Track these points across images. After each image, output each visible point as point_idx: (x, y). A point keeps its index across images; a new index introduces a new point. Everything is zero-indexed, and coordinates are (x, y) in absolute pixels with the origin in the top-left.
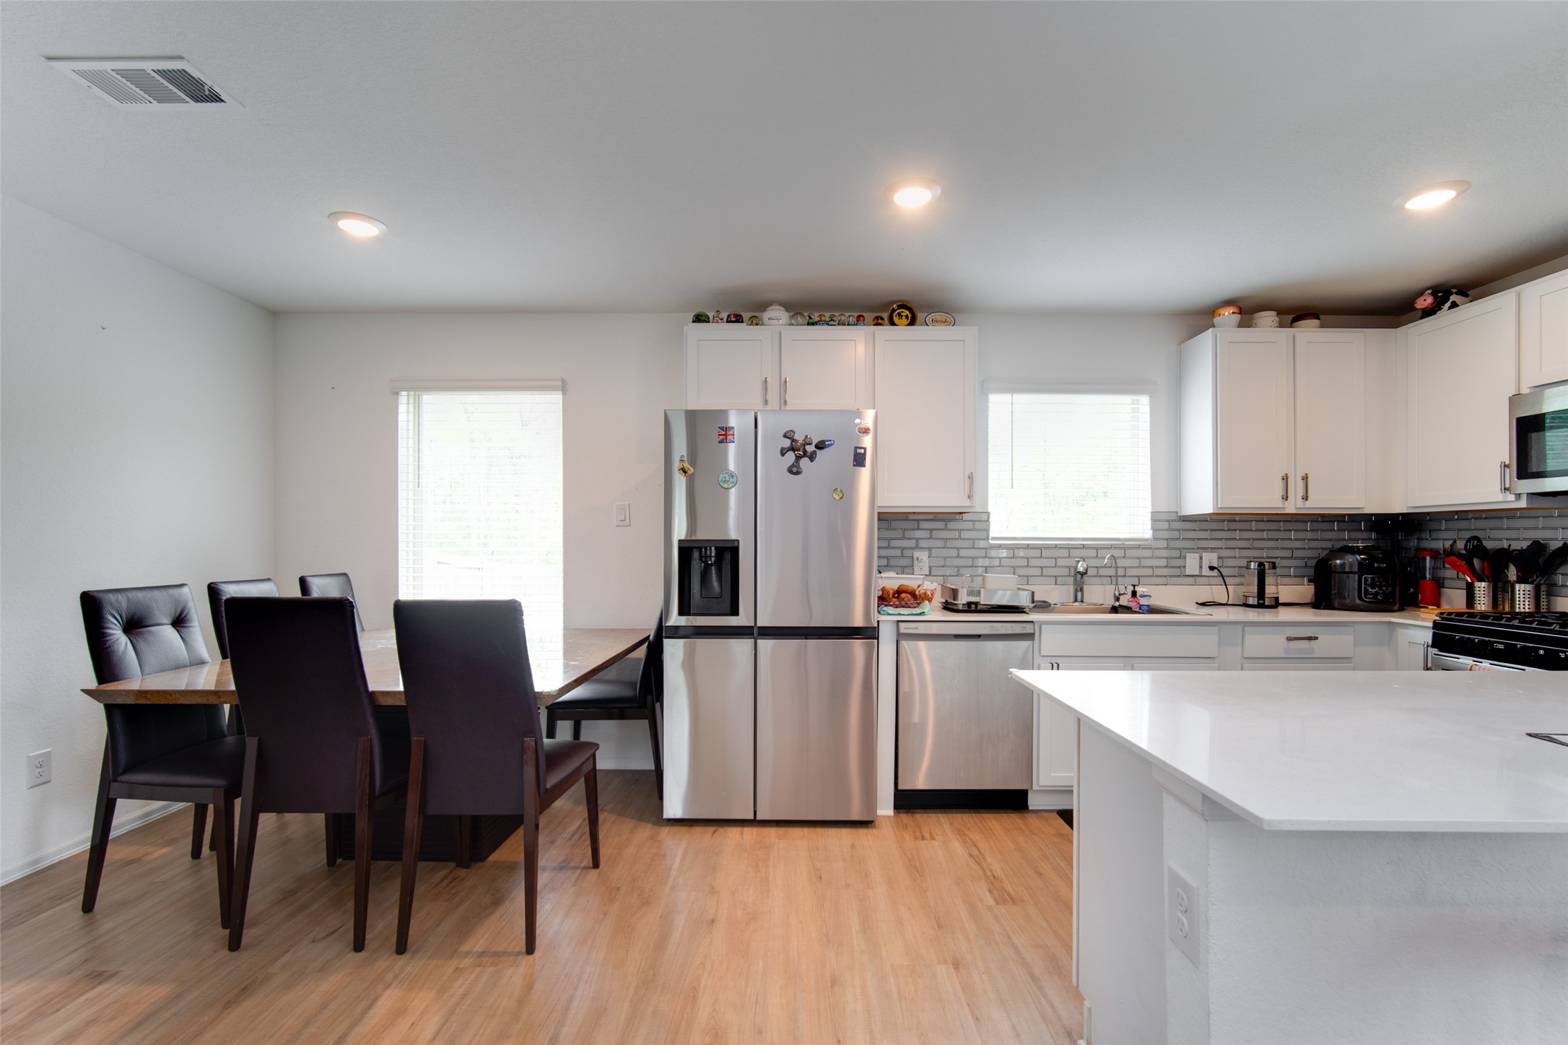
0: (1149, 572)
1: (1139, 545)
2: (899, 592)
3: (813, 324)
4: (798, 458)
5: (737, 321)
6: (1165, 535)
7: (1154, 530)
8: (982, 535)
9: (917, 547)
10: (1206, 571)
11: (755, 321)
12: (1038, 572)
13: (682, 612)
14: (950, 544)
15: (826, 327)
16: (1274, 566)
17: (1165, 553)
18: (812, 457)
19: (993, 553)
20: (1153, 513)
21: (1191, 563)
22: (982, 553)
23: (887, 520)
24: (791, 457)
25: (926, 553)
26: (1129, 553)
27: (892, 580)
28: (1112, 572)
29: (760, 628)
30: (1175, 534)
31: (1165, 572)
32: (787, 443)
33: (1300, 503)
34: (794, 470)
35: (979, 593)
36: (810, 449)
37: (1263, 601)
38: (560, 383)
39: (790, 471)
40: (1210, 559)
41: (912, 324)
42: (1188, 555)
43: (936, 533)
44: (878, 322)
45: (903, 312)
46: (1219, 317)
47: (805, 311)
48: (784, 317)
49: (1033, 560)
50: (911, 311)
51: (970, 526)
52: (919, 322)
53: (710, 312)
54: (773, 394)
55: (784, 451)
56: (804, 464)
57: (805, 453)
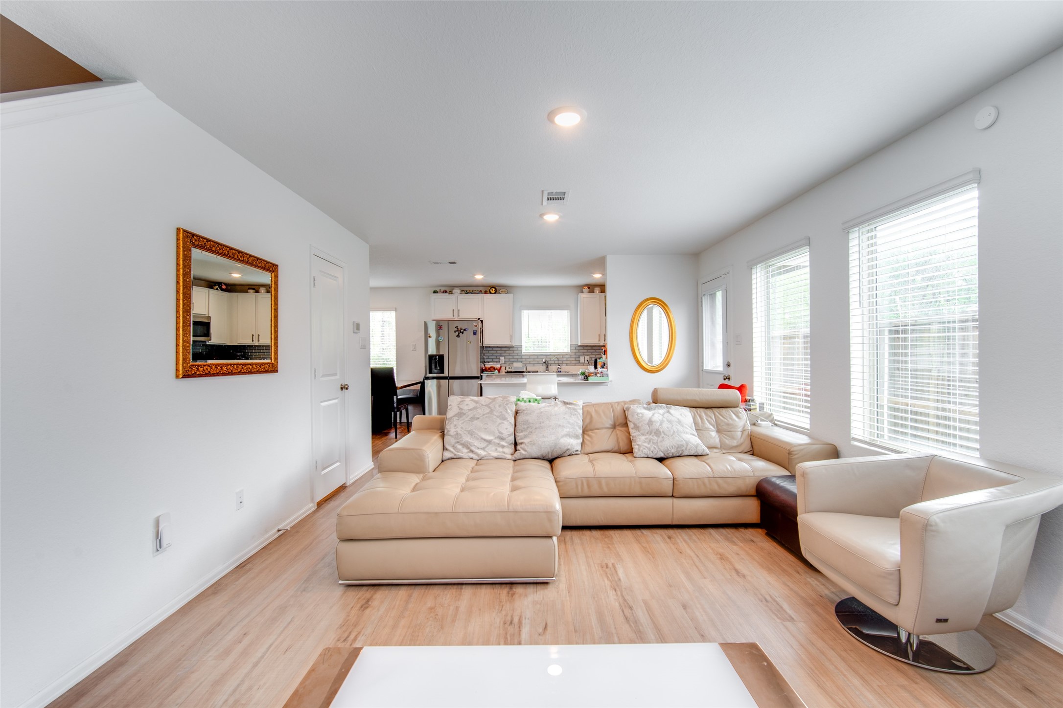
0: (569, 362)
1: (567, 354)
2: (490, 368)
3: (467, 293)
4: (459, 333)
5: (445, 293)
6: (574, 351)
7: (571, 350)
8: (520, 352)
9: (501, 356)
10: (586, 360)
11: (451, 293)
12: (537, 362)
13: (429, 373)
14: (511, 354)
15: (471, 294)
17: (574, 356)
18: (463, 333)
19: (523, 357)
20: (570, 345)
21: (582, 359)
22: (520, 357)
23: (483, 349)
24: (457, 333)
25: (504, 358)
26: (563, 356)
27: (489, 365)
28: (557, 362)
29: (450, 377)
30: (577, 351)
31: (574, 362)
32: (456, 329)
34: (458, 336)
35: (514, 368)
36: (462, 331)
38: (395, 309)
39: (457, 336)
40: (587, 358)
41: (495, 293)
42: (581, 357)
43: (507, 352)
44: (486, 293)
45: (493, 289)
46: (584, 290)
47: (465, 289)
48: (459, 291)
49: (535, 358)
50: (495, 288)
51: (516, 349)
52: (497, 292)
53: (438, 289)
54: (456, 313)
55: (455, 331)
56: (461, 334)
57: (461, 332)
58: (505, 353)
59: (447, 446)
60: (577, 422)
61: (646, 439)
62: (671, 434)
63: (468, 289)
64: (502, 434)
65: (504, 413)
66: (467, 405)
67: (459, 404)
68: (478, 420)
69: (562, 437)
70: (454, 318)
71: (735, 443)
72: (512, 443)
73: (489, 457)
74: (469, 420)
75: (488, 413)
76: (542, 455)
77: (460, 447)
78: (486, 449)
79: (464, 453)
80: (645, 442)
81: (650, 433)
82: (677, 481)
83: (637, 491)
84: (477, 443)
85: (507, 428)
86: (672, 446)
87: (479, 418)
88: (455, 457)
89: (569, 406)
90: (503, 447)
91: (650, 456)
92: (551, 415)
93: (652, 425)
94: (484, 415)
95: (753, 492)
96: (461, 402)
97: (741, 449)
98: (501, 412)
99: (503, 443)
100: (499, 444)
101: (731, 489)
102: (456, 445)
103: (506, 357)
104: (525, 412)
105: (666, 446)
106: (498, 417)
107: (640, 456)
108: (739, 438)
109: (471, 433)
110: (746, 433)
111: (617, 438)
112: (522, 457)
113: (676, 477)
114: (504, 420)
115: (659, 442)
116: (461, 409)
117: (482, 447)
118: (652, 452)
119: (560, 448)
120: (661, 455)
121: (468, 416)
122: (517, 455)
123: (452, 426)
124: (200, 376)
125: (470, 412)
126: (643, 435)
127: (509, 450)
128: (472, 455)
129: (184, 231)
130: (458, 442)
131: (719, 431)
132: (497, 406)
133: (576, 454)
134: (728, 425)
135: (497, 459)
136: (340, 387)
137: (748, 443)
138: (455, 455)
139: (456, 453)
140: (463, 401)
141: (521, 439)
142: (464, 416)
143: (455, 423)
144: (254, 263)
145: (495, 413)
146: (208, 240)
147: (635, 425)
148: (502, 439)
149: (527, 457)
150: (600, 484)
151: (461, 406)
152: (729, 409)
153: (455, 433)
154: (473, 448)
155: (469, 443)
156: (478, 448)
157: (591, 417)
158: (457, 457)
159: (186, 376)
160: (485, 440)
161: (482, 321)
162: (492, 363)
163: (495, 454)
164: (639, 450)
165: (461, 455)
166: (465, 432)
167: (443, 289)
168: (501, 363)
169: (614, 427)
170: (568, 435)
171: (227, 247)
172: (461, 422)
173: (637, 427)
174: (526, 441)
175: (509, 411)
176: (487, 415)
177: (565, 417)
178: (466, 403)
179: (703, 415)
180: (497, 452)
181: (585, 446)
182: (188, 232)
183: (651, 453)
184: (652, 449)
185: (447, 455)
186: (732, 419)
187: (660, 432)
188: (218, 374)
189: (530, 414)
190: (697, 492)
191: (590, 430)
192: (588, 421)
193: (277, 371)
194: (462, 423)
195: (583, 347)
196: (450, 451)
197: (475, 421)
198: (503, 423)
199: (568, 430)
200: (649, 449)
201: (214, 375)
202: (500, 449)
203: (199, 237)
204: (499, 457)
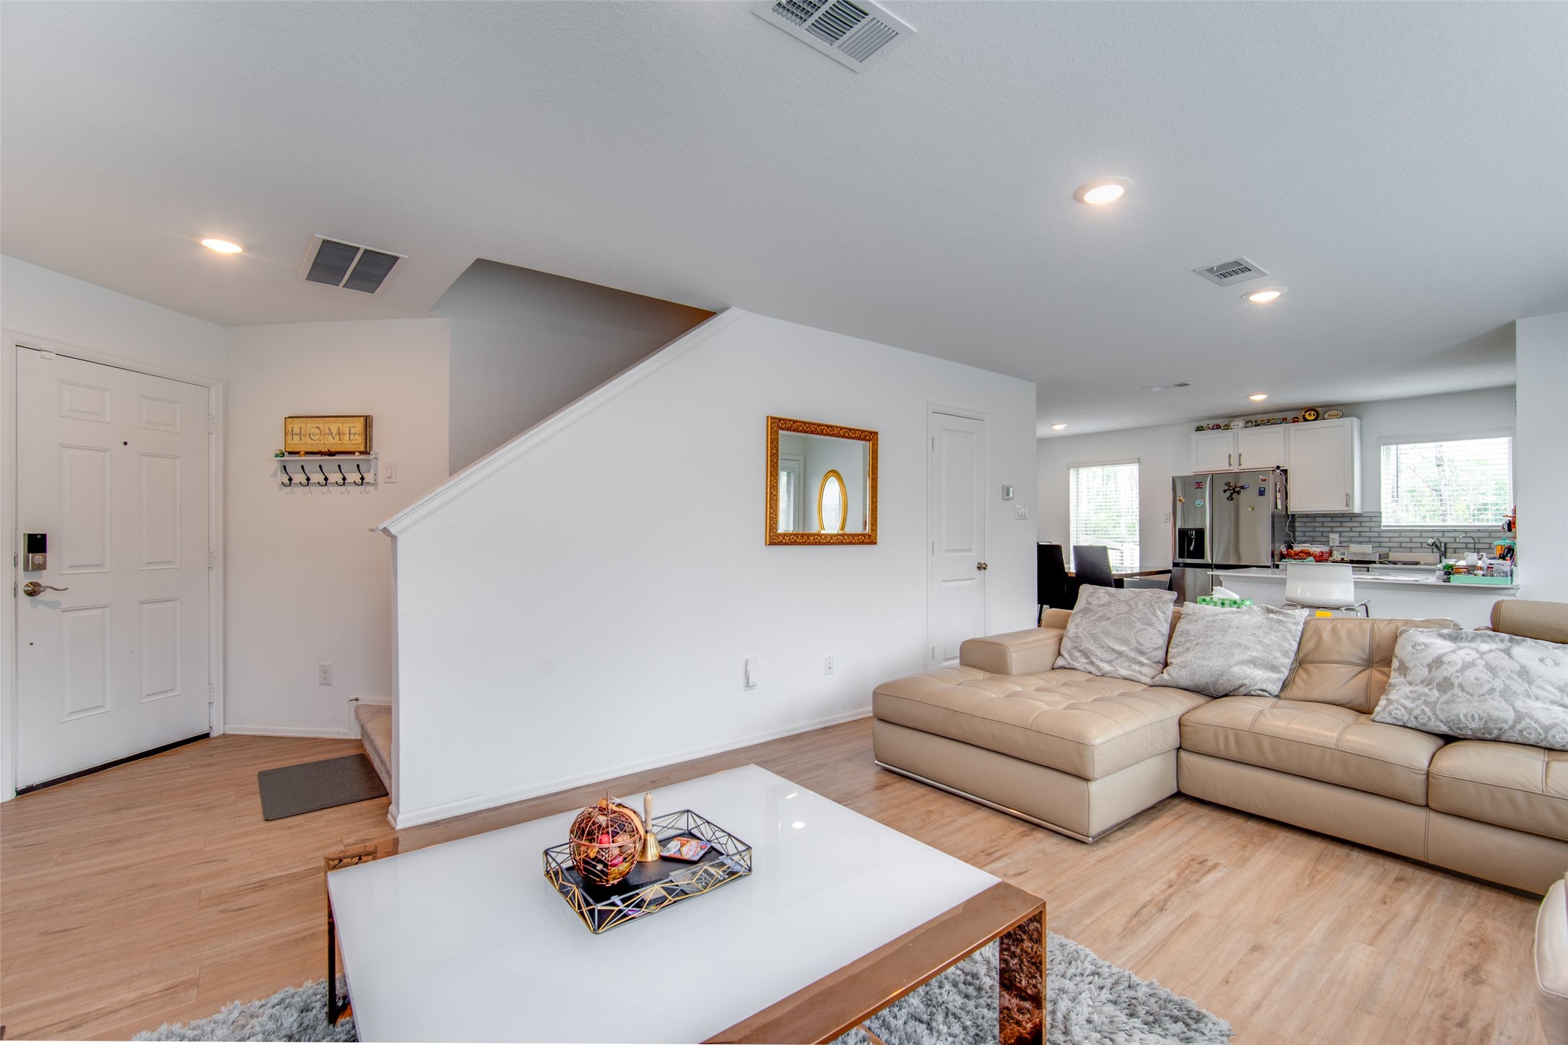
3: (1258, 425)
4: (1232, 494)
5: (1217, 428)
8: (1378, 524)
9: (1331, 531)
11: (1227, 427)
13: (1179, 557)
14: (1354, 530)
15: (1264, 426)
18: (1239, 493)
19: (1382, 535)
22: (1376, 534)
24: (1228, 493)
25: (1338, 535)
29: (1215, 565)
32: (1226, 487)
34: (1231, 498)
36: (1238, 489)
38: (1137, 460)
39: (1228, 499)
41: (1315, 419)
43: (1344, 524)
44: (1295, 420)
45: (1312, 413)
47: (1253, 418)
48: (1241, 423)
49: (1414, 537)
50: (1316, 411)
51: (1368, 519)
52: (1320, 417)
53: (1204, 424)
54: (1234, 461)
55: (1225, 491)
56: (1235, 494)
57: (1234, 492)
59: (1063, 652)
62: (1482, 692)
63: (1259, 418)
64: (1144, 645)
65: (1150, 615)
66: (1098, 598)
67: (1089, 596)
68: (1109, 621)
69: (1238, 664)
70: (1231, 468)
72: (1159, 662)
73: (1114, 675)
74: (1097, 620)
75: (1125, 613)
76: (1196, 685)
77: (1077, 654)
78: (1113, 663)
79: (1081, 663)
80: (1408, 698)
81: (1427, 682)
82: (1434, 778)
83: (1336, 773)
84: (1099, 652)
85: (1154, 639)
86: (1473, 716)
87: (1110, 618)
88: (1068, 667)
90: (1142, 664)
91: (1409, 725)
92: (1229, 627)
93: (1438, 668)
94: (1119, 614)
96: (1092, 594)
98: (1145, 613)
99: (1143, 659)
100: (1134, 659)
102: (1074, 651)
103: (1344, 534)
104: (1189, 617)
107: (1382, 720)
109: (1095, 638)
112: (1163, 683)
113: (1435, 770)
114: (1149, 625)
115: (1440, 702)
116: (1089, 603)
117: (1107, 659)
118: (1416, 718)
119: (1231, 680)
120: (1449, 729)
121: (1096, 614)
122: (1160, 679)
123: (1073, 625)
124: (786, 544)
125: (1099, 609)
126: (1410, 683)
127: (1152, 670)
128: (1091, 668)
129: (772, 418)
130: (1076, 648)
132: (1140, 604)
133: (1264, 696)
135: (1126, 679)
136: (976, 565)
138: (1069, 664)
139: (1071, 661)
140: (1094, 592)
141: (1175, 657)
142: (1091, 614)
143: (1077, 621)
144: (847, 435)
145: (1135, 615)
146: (795, 422)
147: (1402, 663)
148: (1144, 653)
149: (1174, 684)
150: (1259, 744)
151: (1090, 600)
153: (1074, 634)
154: (1094, 659)
155: (1090, 651)
156: (1102, 660)
157: (1320, 638)
158: (1070, 667)
159: (771, 544)
160: (1113, 650)
161: (1285, 471)
162: (1309, 545)
163: (1125, 673)
164: (1388, 709)
165: (1076, 664)
166: (1088, 635)
167: (1212, 423)
168: (1331, 544)
169: (1369, 663)
170: (1253, 662)
171: (815, 424)
172: (1085, 621)
174: (1179, 660)
175: (1158, 613)
176: (1124, 616)
177: (1255, 632)
178: (1097, 595)
180: (1131, 670)
181: (1294, 687)
182: (775, 418)
183: (1412, 719)
184: (1416, 712)
185: (1060, 662)
187: (1452, 684)
188: (804, 544)
189: (1196, 621)
191: (1311, 662)
193: (875, 543)
194: (1086, 623)
196: (1065, 659)
197: (1103, 622)
198: (1146, 629)
199: (1255, 654)
200: (1411, 712)
201: (800, 544)
202: (1137, 667)
203: (785, 420)
204: (1131, 677)
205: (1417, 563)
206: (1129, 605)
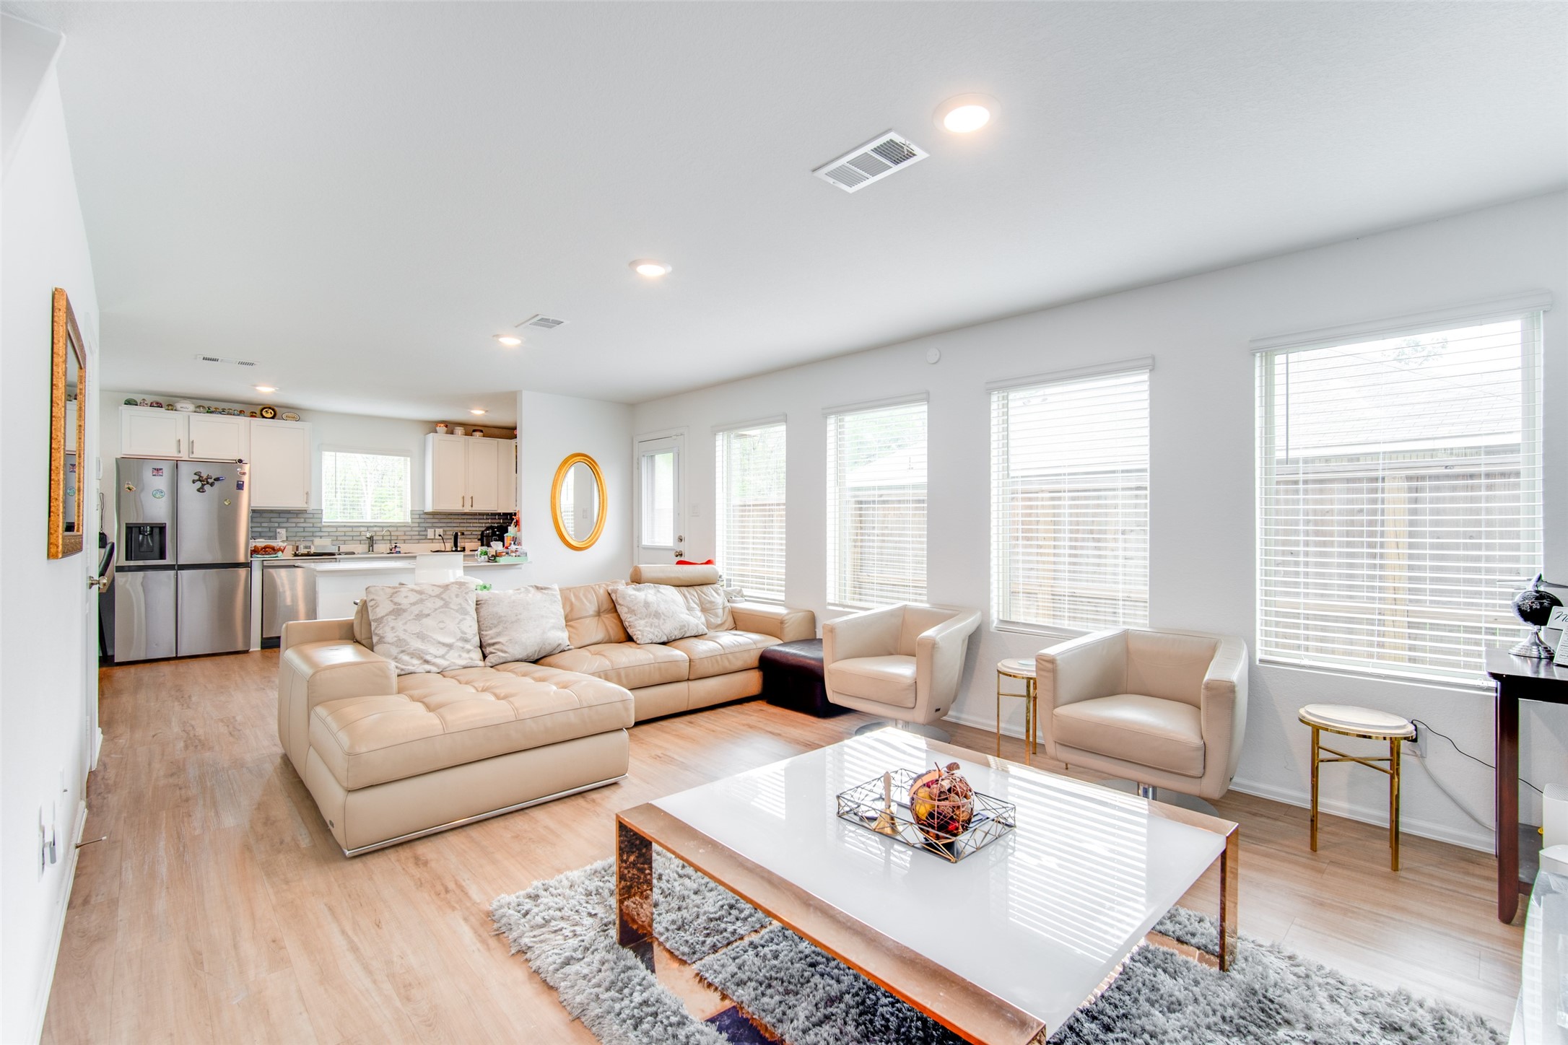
0: (409, 537)
1: (405, 525)
2: (265, 548)
3: (211, 412)
4: (203, 485)
5: (159, 407)
6: (418, 521)
7: (412, 519)
8: (319, 520)
9: (279, 527)
10: (437, 537)
11: (171, 407)
12: (351, 538)
13: (128, 559)
14: (299, 525)
15: (219, 415)
16: (463, 534)
17: (417, 529)
18: (212, 485)
19: (324, 528)
20: (412, 511)
21: (430, 533)
22: (318, 529)
23: (256, 514)
24: (199, 484)
25: (287, 530)
26: (399, 529)
27: (261, 543)
28: (389, 538)
29: (180, 565)
30: (423, 521)
31: (418, 537)
32: (197, 478)
33: (470, 508)
35: (310, 547)
36: (210, 481)
37: (456, 548)
39: (198, 490)
40: (440, 531)
41: (273, 418)
42: (429, 530)
43: (290, 520)
44: (253, 415)
45: (268, 411)
46: (438, 428)
47: (206, 404)
48: (191, 407)
49: (348, 532)
50: (273, 410)
51: (311, 516)
52: (277, 417)
53: (138, 398)
54: (184, 447)
55: (194, 482)
56: (207, 487)
57: (208, 483)
58: (287, 522)
60: (559, 611)
61: (647, 622)
62: (670, 615)
63: (213, 405)
64: (465, 634)
65: (465, 605)
66: (406, 597)
67: (391, 597)
68: (429, 617)
69: (549, 630)
70: (180, 455)
71: (719, 621)
72: (478, 647)
73: (453, 668)
74: (414, 619)
75: (442, 607)
77: (406, 658)
78: (446, 657)
79: (415, 666)
80: (646, 626)
81: (648, 616)
82: (694, 662)
83: (657, 679)
84: (433, 650)
85: (470, 627)
86: (675, 628)
87: (429, 615)
88: (403, 673)
89: (546, 592)
90: (469, 651)
91: (653, 641)
93: (646, 607)
94: (436, 610)
95: (756, 663)
96: (393, 593)
97: (726, 626)
98: (460, 604)
99: (468, 646)
100: (463, 648)
101: (739, 664)
102: (401, 655)
103: (290, 529)
104: (489, 603)
105: (668, 629)
106: (457, 611)
107: (643, 643)
108: (721, 616)
109: (421, 636)
110: (727, 610)
111: (606, 626)
112: (501, 661)
113: (692, 658)
114: (466, 614)
117: (441, 655)
118: (657, 636)
119: (550, 644)
120: (665, 639)
122: (491, 659)
123: (387, 629)
126: (641, 619)
127: (478, 655)
128: (428, 667)
130: (403, 651)
131: (704, 610)
133: (569, 650)
134: (711, 602)
136: (89, 582)
137: (730, 620)
138: (402, 670)
139: (403, 667)
140: (396, 592)
141: (492, 638)
142: (405, 614)
143: (392, 624)
145: (453, 607)
147: (629, 608)
148: (466, 641)
149: (509, 659)
151: (396, 600)
152: (709, 586)
153: (395, 638)
154: (428, 658)
155: (422, 651)
156: (436, 657)
157: (571, 603)
160: (444, 644)
162: (263, 540)
163: (463, 663)
164: (643, 635)
165: (411, 668)
166: (412, 636)
167: (149, 399)
169: (599, 614)
170: (554, 628)
172: (401, 622)
173: (632, 611)
174: (502, 640)
176: (441, 610)
177: (544, 605)
179: (687, 593)
180: (464, 659)
181: (574, 639)
183: (655, 638)
184: (656, 633)
186: (713, 596)
189: (496, 605)
190: (711, 671)
191: (573, 620)
192: (568, 609)
193: (81, 551)
194: (403, 624)
195: (434, 514)
197: (424, 620)
198: (465, 619)
199: (553, 621)
200: (654, 634)
202: (465, 655)
204: (469, 665)
205: (354, 553)
206: (442, 599)
